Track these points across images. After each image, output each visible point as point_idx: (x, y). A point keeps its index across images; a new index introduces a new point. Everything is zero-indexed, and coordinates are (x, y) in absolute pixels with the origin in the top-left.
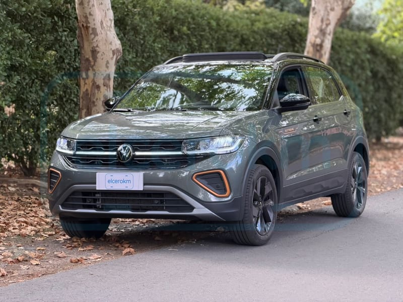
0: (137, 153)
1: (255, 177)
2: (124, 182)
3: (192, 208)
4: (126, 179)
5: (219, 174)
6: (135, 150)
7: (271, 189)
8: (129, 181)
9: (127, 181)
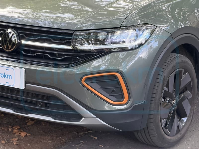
0: (24, 42)
1: (166, 73)
2: (5, 76)
3: (79, 117)
4: (7, 73)
5: (115, 77)
6: (20, 37)
7: (190, 80)
8: (10, 76)
9: (8, 76)
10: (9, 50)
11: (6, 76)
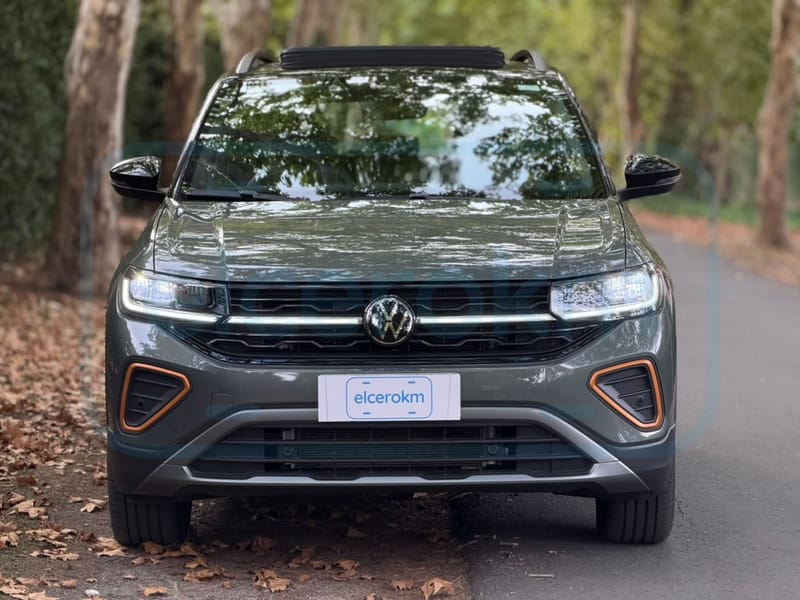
2: (404, 398)
4: (409, 390)
5: (646, 368)
8: (420, 397)
9: (414, 397)
10: (394, 340)
11: (409, 398)
